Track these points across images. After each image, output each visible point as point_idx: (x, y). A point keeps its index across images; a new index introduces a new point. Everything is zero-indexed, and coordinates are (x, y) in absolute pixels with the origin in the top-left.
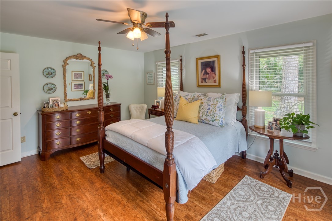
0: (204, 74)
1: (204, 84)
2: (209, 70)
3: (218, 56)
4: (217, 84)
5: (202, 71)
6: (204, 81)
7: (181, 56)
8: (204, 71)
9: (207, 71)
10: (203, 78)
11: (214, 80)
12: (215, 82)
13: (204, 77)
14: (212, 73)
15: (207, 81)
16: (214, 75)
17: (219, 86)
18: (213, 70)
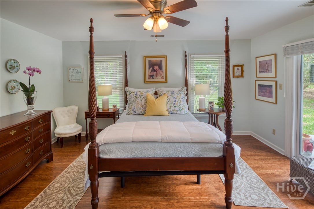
0: (151, 71)
1: (152, 80)
2: (156, 68)
3: (165, 57)
4: (164, 80)
5: (149, 68)
6: (151, 77)
7: (126, 52)
8: (151, 68)
9: (155, 69)
10: (150, 74)
11: (162, 76)
12: (162, 78)
13: (152, 74)
14: (159, 70)
15: (154, 77)
16: (161, 72)
17: (166, 82)
18: (160, 67)
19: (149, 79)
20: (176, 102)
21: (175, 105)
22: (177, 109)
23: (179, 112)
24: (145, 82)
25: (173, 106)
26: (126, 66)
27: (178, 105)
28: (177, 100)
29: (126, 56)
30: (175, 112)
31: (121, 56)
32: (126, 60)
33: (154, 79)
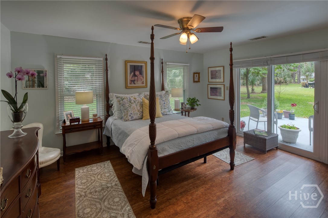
3: (146, 63)
5: (131, 73)
7: (106, 55)
8: (132, 73)
10: (131, 80)
11: (142, 81)
12: (143, 83)
14: (140, 75)
15: (135, 82)
16: (141, 78)
17: (146, 87)
18: (141, 73)
19: (130, 84)
20: (165, 104)
21: (165, 107)
22: (167, 110)
23: (168, 113)
24: (126, 87)
25: (163, 108)
26: (107, 70)
27: (167, 107)
28: (166, 103)
29: (106, 59)
30: (165, 113)
31: (102, 59)
32: (107, 63)
33: (135, 84)
